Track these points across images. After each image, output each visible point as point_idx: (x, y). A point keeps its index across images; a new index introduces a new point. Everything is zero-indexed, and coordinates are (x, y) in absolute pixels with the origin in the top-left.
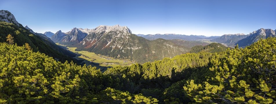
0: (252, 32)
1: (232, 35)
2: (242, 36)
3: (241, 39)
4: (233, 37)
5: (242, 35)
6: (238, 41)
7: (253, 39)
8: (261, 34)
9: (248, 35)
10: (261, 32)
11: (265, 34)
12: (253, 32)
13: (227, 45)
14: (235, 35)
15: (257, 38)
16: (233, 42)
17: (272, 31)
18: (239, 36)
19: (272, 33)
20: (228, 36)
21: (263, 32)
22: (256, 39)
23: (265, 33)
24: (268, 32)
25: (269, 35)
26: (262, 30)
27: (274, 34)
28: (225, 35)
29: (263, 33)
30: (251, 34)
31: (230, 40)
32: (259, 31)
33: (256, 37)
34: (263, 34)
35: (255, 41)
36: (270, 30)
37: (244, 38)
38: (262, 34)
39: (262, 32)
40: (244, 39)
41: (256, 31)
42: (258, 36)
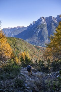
0: (32, 23)
1: (12, 28)
2: (22, 28)
4: (14, 30)
8: (41, 23)
14: (15, 28)
17: (53, 18)
18: (19, 28)
19: (54, 20)
20: (8, 29)
21: (43, 21)
22: (37, 29)
24: (49, 20)
25: (51, 23)
26: (43, 19)
28: (4, 29)
29: (44, 22)
31: (11, 33)
33: (37, 27)
34: (44, 23)
35: (36, 31)
37: (24, 30)
38: (43, 23)
39: (42, 21)
42: (39, 26)
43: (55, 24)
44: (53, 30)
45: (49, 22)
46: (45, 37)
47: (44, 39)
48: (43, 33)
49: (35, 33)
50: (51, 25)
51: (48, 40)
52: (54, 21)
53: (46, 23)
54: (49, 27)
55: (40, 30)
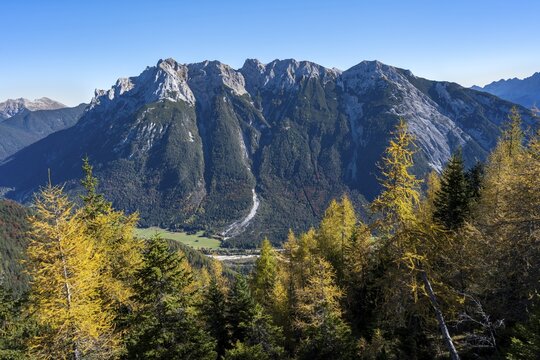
3: (41, 135)
5: (44, 106)
6: (16, 149)
8: (162, 94)
9: (88, 106)
10: (162, 79)
11: (188, 96)
12: (117, 88)
15: (146, 121)
17: (224, 74)
19: (228, 83)
21: (175, 83)
22: (141, 126)
23: (186, 88)
24: (205, 77)
25: (214, 99)
26: (171, 70)
27: (240, 90)
29: (177, 90)
30: (104, 98)
32: (149, 81)
33: (139, 113)
34: (181, 97)
35: (133, 138)
36: (213, 68)
37: (60, 124)
38: (173, 94)
39: (168, 81)
40: (60, 132)
41: (133, 80)
42: (150, 109)
43: (237, 101)
44: (229, 133)
45: (207, 92)
46: (184, 175)
47: (182, 187)
48: (173, 151)
49: (128, 149)
50: (214, 105)
51: (204, 192)
52: (230, 89)
53: (189, 97)
54: (207, 115)
55: (157, 134)
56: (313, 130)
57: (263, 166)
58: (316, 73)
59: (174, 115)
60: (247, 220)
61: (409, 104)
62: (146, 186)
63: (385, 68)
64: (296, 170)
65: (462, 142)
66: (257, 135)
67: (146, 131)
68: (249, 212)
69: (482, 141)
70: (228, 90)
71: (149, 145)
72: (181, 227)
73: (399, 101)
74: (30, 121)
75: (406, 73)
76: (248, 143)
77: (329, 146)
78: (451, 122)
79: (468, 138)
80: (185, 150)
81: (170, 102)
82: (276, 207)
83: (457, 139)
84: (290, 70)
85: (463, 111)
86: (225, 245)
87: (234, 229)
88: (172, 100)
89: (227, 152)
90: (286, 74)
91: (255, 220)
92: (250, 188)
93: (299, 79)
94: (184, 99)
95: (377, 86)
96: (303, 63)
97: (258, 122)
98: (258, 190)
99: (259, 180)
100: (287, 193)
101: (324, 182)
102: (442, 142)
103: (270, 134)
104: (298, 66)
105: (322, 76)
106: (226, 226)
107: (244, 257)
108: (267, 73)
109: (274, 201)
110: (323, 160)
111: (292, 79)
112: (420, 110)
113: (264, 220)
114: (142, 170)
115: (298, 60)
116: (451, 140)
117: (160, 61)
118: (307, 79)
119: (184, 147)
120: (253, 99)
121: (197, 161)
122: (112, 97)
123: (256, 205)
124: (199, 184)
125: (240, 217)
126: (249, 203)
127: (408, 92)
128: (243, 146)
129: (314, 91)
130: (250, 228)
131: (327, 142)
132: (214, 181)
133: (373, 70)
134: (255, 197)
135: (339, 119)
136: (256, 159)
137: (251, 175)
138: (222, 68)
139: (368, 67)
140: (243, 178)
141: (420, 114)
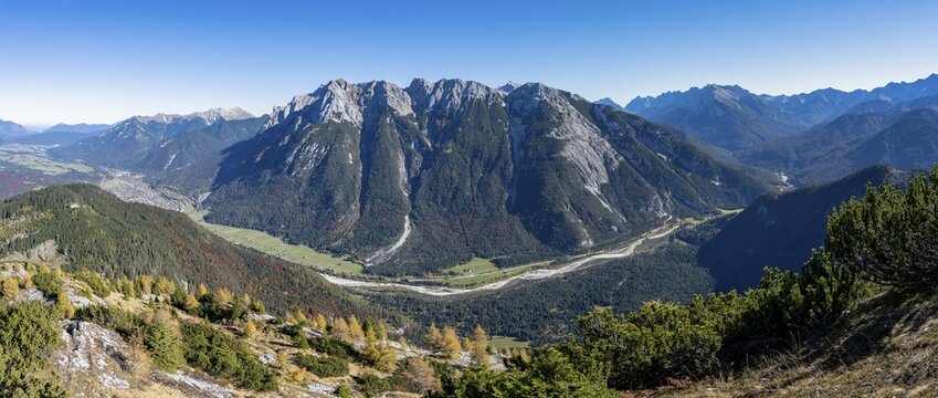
1: (176, 119)
4: (185, 130)
5: (236, 115)
7: (288, 149)
8: (327, 115)
10: (329, 101)
12: (292, 105)
13: (145, 181)
14: (196, 120)
15: (310, 141)
16: (179, 161)
17: (390, 94)
18: (219, 125)
19: (393, 103)
20: (153, 125)
21: (341, 104)
22: (305, 145)
23: (354, 109)
24: (374, 99)
25: (378, 119)
26: (339, 91)
27: (405, 109)
28: (133, 118)
29: (342, 110)
30: (281, 113)
31: (167, 150)
32: (319, 99)
33: (306, 134)
34: (346, 117)
36: (380, 88)
38: (339, 115)
39: (334, 102)
42: (315, 130)
43: (401, 123)
44: (388, 156)
45: (372, 112)
46: (339, 198)
47: (335, 209)
48: (331, 172)
49: (292, 166)
50: (377, 126)
51: (357, 215)
52: (394, 110)
53: (354, 117)
54: (370, 136)
55: (319, 153)
56: (476, 154)
57: (421, 192)
58: (481, 93)
59: (337, 137)
60: (394, 248)
61: (568, 126)
62: (303, 204)
63: (547, 90)
64: (454, 197)
65: (616, 163)
66: (418, 159)
67: (309, 151)
68: (398, 240)
69: (632, 161)
70: (392, 110)
71: (311, 165)
72: (327, 249)
73: (559, 124)
74: (222, 129)
75: (567, 95)
76: (408, 166)
77: (490, 172)
78: (607, 144)
79: (621, 158)
80: (343, 172)
81: (335, 123)
82: (427, 237)
83: (611, 159)
84: (456, 90)
85: (616, 132)
86: (366, 271)
87: (380, 255)
88: (336, 120)
89: (384, 176)
90: (452, 95)
91: (404, 248)
92: (404, 215)
93: (464, 100)
94: (349, 120)
95: (540, 109)
96: (470, 83)
97: (421, 144)
98: (411, 216)
99: (414, 207)
100: (442, 222)
101: (482, 209)
102: (599, 164)
103: (431, 157)
104: (464, 86)
105: (488, 96)
106: (371, 252)
107: (382, 285)
108: (434, 93)
109: (425, 230)
110: (483, 186)
111: (457, 100)
112: (579, 133)
113: (412, 248)
114: (301, 190)
115: (464, 80)
116: (607, 162)
117: (330, 83)
118: (472, 99)
119: (342, 169)
120: (417, 119)
121: (353, 183)
122: (287, 113)
123: (407, 232)
124: (353, 207)
125: (388, 244)
126: (400, 230)
127: (569, 114)
128: (402, 169)
129: (479, 112)
130: (395, 257)
131: (490, 166)
132: (368, 206)
133: (537, 91)
134: (407, 225)
135: (503, 143)
136: (415, 183)
137: (407, 201)
138: (388, 88)
139: (533, 89)
140: (398, 204)
141: (578, 137)
